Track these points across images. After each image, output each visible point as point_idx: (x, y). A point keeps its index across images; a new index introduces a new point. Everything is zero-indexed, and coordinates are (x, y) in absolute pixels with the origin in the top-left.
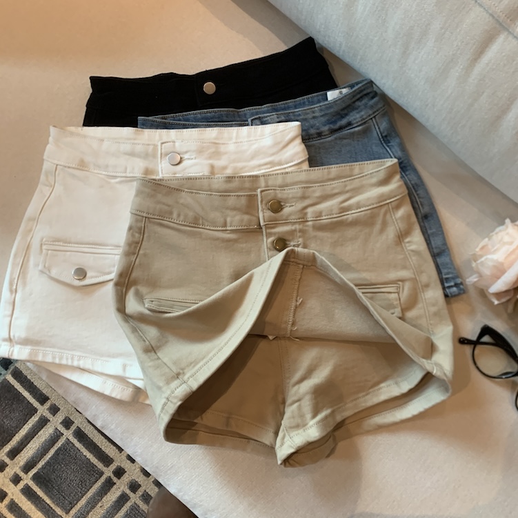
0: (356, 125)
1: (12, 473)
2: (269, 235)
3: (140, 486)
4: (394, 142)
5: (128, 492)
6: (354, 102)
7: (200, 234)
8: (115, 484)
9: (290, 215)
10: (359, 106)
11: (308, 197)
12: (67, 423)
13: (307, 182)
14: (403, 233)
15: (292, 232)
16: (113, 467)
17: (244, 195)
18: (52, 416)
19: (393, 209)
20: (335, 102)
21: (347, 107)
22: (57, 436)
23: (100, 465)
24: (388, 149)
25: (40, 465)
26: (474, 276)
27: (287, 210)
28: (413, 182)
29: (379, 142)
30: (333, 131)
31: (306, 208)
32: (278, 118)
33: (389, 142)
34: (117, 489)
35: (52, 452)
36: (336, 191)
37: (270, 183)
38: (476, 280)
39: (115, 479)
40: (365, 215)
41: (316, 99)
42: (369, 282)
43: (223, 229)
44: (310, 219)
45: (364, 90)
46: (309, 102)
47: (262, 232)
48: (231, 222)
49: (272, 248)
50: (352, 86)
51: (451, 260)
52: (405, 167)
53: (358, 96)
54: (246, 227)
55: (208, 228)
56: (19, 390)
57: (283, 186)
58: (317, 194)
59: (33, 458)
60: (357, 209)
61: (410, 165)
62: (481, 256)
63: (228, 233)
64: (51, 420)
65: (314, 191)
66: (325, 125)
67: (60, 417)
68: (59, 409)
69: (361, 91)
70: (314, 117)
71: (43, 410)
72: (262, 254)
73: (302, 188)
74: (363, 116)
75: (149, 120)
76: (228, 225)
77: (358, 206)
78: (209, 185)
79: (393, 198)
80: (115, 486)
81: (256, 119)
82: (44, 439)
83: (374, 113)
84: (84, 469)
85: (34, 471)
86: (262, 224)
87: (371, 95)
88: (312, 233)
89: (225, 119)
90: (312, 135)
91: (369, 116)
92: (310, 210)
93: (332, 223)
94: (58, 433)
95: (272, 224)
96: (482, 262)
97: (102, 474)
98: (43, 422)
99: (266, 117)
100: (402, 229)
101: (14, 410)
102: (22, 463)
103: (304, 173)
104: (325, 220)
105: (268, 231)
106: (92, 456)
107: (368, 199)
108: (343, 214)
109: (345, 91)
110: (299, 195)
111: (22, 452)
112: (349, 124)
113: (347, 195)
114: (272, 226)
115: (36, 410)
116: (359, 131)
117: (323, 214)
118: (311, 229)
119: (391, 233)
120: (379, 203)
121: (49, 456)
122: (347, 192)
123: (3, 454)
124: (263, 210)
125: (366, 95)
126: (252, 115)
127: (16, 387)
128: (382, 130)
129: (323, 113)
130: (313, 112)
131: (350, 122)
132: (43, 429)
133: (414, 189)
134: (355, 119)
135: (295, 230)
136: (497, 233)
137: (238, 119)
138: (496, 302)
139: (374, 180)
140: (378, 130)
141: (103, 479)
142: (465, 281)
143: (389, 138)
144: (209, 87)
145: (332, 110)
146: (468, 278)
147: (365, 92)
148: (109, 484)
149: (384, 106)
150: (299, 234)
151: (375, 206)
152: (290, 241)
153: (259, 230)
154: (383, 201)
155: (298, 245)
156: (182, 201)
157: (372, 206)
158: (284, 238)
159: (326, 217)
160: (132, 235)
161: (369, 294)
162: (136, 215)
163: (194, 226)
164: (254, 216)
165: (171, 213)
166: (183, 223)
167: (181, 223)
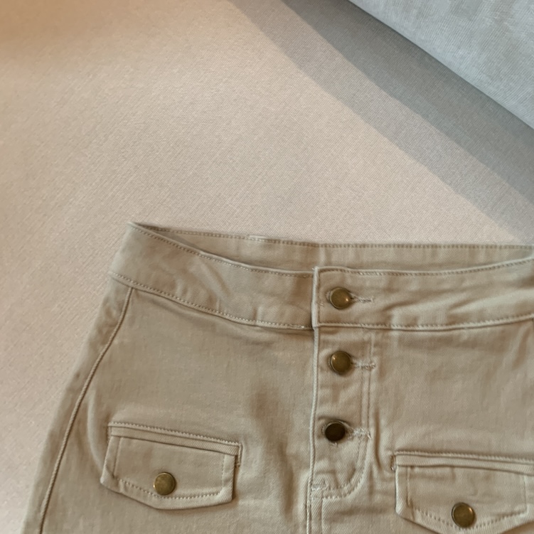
2: (323, 345)
7: (213, 325)
9: (363, 315)
11: (398, 290)
13: (394, 265)
15: (363, 345)
17: (291, 275)
27: (359, 307)
31: (390, 307)
36: (446, 286)
37: (334, 259)
43: (250, 323)
44: (395, 327)
47: (314, 340)
48: (264, 314)
49: (325, 366)
54: (286, 327)
55: (227, 317)
57: (356, 267)
58: (414, 287)
60: (479, 321)
63: (257, 331)
65: (408, 282)
72: (309, 373)
73: (389, 273)
76: (259, 317)
77: (481, 316)
78: (238, 249)
86: (315, 324)
88: (396, 350)
92: (397, 312)
93: (432, 339)
95: (331, 326)
103: (392, 249)
104: (422, 332)
105: (323, 337)
108: (454, 326)
110: (383, 284)
113: (462, 297)
114: (331, 329)
117: (420, 322)
118: (395, 344)
120: (518, 316)
122: (463, 290)
124: (318, 302)
135: (369, 342)
139: (513, 276)
150: (373, 350)
151: (510, 320)
152: (356, 358)
153: (308, 333)
154: (526, 314)
155: (370, 369)
156: (192, 269)
157: (505, 321)
158: (349, 352)
159: (425, 328)
160: (108, 313)
161: (481, 472)
162: (118, 281)
163: (207, 311)
164: (302, 308)
165: (173, 286)
166: (189, 305)
167: (185, 304)
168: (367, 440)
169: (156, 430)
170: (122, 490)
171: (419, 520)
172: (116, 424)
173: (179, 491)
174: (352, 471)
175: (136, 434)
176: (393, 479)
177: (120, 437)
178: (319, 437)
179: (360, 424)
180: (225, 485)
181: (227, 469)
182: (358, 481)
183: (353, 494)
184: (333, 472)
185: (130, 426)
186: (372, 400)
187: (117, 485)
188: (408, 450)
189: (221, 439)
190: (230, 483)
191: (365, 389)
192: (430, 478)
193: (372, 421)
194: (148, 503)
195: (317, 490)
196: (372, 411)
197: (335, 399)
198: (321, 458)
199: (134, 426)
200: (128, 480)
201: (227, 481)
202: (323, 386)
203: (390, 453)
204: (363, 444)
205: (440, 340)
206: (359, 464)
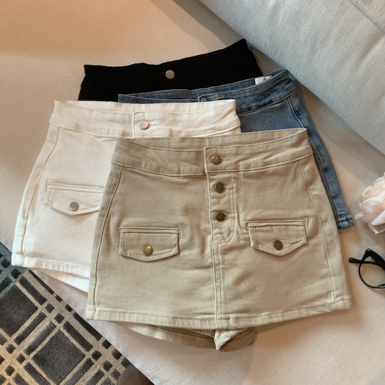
0: (275, 103)
1: (19, 354)
2: (211, 180)
3: (111, 366)
4: (303, 116)
5: (103, 370)
6: (274, 86)
7: (161, 178)
8: (94, 364)
9: (227, 166)
10: (278, 89)
11: (241, 154)
12: (59, 318)
13: (239, 143)
14: (309, 182)
15: (228, 179)
16: (92, 351)
17: (193, 151)
18: (48, 313)
19: (302, 164)
20: (261, 85)
21: (269, 89)
22: (52, 328)
23: (82, 350)
24: (299, 121)
25: (39, 349)
26: (361, 213)
27: (224, 163)
28: (316, 144)
29: (292, 115)
30: (259, 107)
31: (238, 161)
32: (219, 96)
33: (300, 116)
34: (94, 368)
35: (48, 339)
36: (261, 150)
37: (213, 143)
38: (362, 216)
39: (93, 360)
40: (282, 168)
41: (247, 83)
42: (283, 218)
43: (178, 175)
44: (241, 170)
45: (282, 77)
46: (242, 85)
47: (206, 178)
48: (184, 171)
49: (213, 189)
50: (273, 75)
51: (343, 201)
52: (310, 133)
53: (278, 82)
54: (194, 174)
55: (167, 174)
56: (25, 293)
57: (222, 146)
58: (247, 152)
59: (34, 343)
60: (276, 164)
61: (315, 132)
62: (366, 199)
63: (181, 179)
64: (48, 315)
65: (245, 150)
66: (253, 102)
67: (54, 314)
68: (54, 308)
69: (280, 78)
70: (245, 97)
71: (42, 308)
72: (206, 194)
73: (236, 147)
74: (280, 96)
75: (125, 97)
76: (181, 172)
77: (277, 161)
78: (169, 144)
79: (302, 156)
80: (93, 366)
81: (203, 97)
82: (42, 330)
83: (289, 94)
84: (71, 353)
85: (34, 353)
86: (206, 172)
87: (287, 81)
88: (242, 180)
89: (181, 97)
90: (243, 109)
91: (285, 96)
92: (241, 163)
93: (257, 173)
94: (53, 325)
95: (213, 172)
96: (366, 203)
97: (84, 356)
98: (42, 317)
99: (211, 96)
100: (308, 179)
101: (20, 308)
102: (26, 347)
103: (237, 136)
104: (252, 171)
105: (210, 177)
106: (77, 343)
107: (284, 156)
108: (266, 167)
109: (268, 78)
110: (234, 152)
111: (26, 339)
112: (271, 102)
113: (269, 154)
114: (214, 174)
115: (36, 308)
116: (278, 107)
117: (251, 166)
118: (242, 177)
119: (300, 182)
120: (292, 159)
121: (46, 343)
122: (269, 151)
123: (12, 340)
124: (207, 162)
125: (283, 81)
126: (201, 94)
127: (22, 291)
128: (294, 106)
129: (252, 94)
130: (245, 93)
131: (272, 100)
132: (42, 322)
133: (318, 150)
134: (275, 98)
135: (231, 177)
136: (377, 182)
137: (190, 97)
138: (377, 232)
139: (289, 143)
140: (291, 107)
141: (84, 360)
142: (354, 217)
143: (299, 113)
144: (170, 74)
145: (258, 91)
146: (356, 215)
147: (283, 79)
148: (89, 364)
149: (296, 89)
150: (233, 181)
151: (289, 162)
152: (226, 185)
153: (203, 177)
154: (295, 158)
155: (233, 188)
156: (148, 155)
157: (287, 162)
158: (223, 183)
159: (254, 169)
160: (112, 179)
161: (283, 227)
162: (115, 164)
163: (157, 173)
164: (200, 166)
165: (140, 164)
166: (149, 171)
167: (147, 171)
168: (234, 218)
169: (141, 227)
170: (129, 255)
171: (261, 249)
172: (123, 227)
173: (154, 253)
174: (230, 232)
175: (132, 230)
176: (248, 233)
177: (125, 233)
178: (214, 220)
179: (231, 213)
180: (175, 247)
181: (175, 240)
182: (232, 236)
183: (231, 241)
184: (221, 233)
185: (129, 227)
186: (235, 202)
187: (126, 253)
188: (252, 220)
189: (171, 227)
190: (177, 246)
191: (231, 197)
192: (263, 231)
193: (235, 210)
194: (141, 259)
195: (215, 242)
196: (235, 206)
197: (218, 203)
198: (215, 228)
199: (131, 227)
200: (131, 251)
201: (175, 245)
202: (213, 198)
203: (245, 222)
204: (233, 220)
205: (261, 173)
206: (232, 229)
